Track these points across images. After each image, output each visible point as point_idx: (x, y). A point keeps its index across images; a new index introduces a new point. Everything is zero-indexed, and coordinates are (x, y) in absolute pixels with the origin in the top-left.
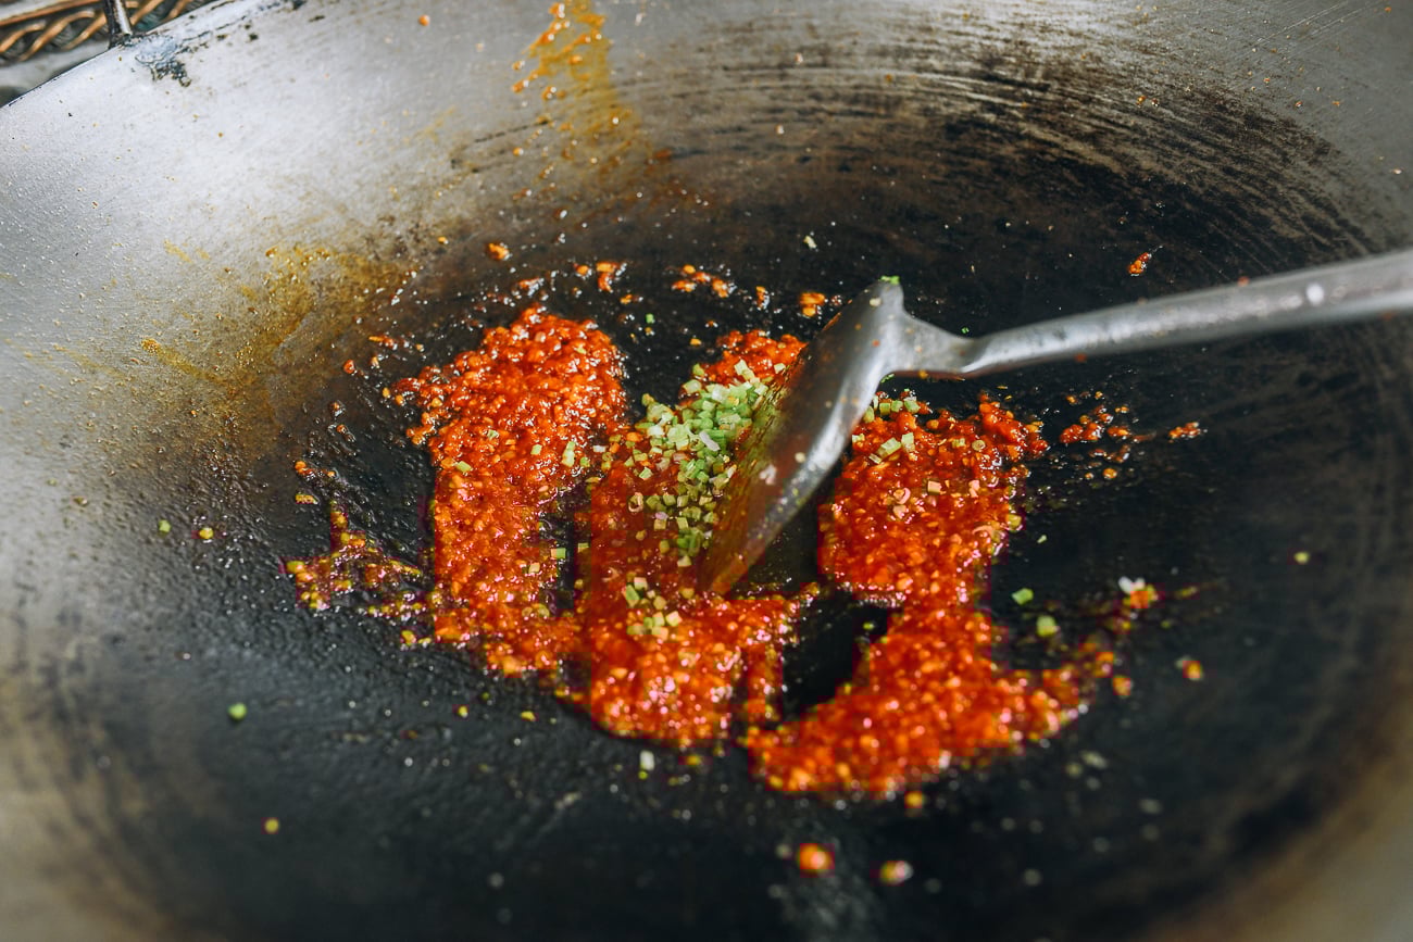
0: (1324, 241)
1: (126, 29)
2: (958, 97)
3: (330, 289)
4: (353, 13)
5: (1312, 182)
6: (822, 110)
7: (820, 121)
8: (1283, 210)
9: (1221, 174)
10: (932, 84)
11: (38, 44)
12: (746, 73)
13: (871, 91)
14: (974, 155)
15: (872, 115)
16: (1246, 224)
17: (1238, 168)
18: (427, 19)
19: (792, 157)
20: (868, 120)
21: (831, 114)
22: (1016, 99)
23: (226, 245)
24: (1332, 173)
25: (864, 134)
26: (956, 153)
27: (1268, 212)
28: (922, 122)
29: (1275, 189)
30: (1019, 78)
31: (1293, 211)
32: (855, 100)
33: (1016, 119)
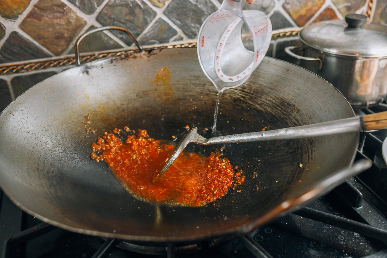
1: (79, 63)
2: (236, 94)
3: (109, 116)
4: (122, 65)
5: (296, 116)
6: (210, 94)
7: (210, 96)
8: (291, 121)
9: (281, 113)
10: (232, 91)
11: (61, 64)
12: (197, 85)
14: (238, 105)
17: (285, 113)
18: (136, 68)
19: (203, 102)
21: (212, 95)
22: (247, 96)
23: (91, 105)
24: (300, 115)
26: (235, 105)
27: (288, 121)
28: (229, 98)
29: (290, 117)
30: (249, 92)
33: (247, 99)
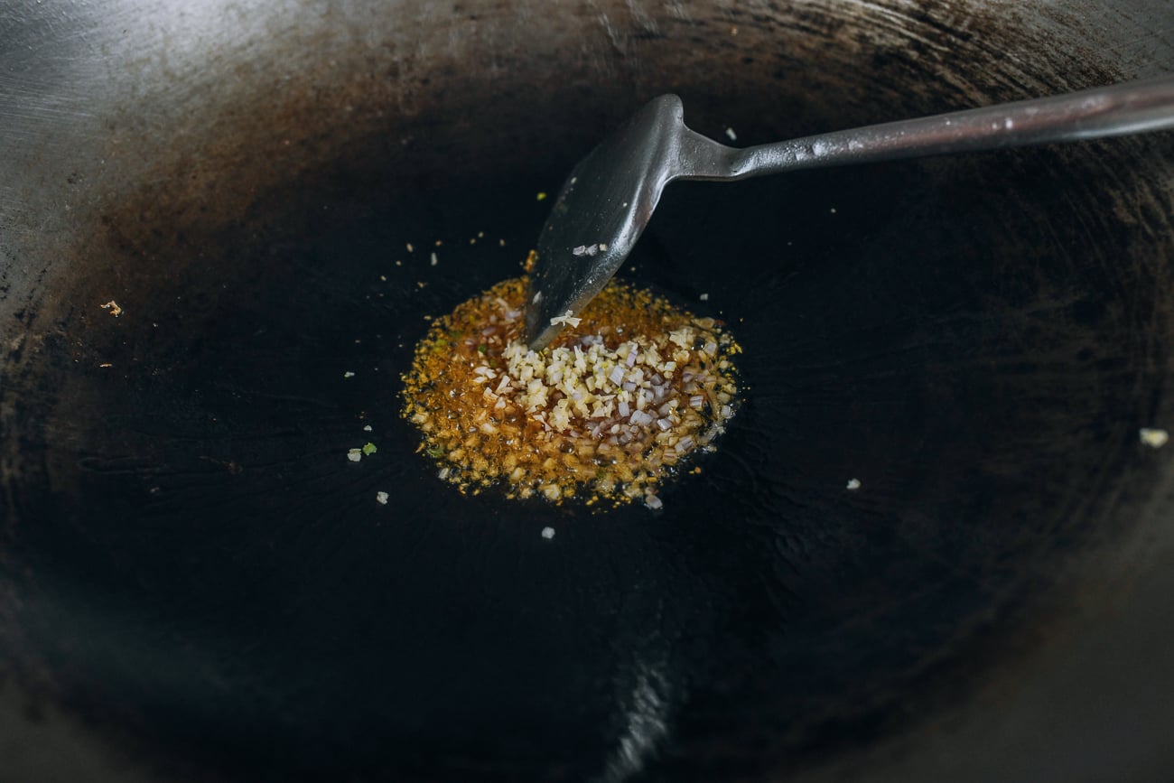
0: (1149, 231)
2: (891, 31)
3: (327, 95)
6: (774, 20)
7: (771, 30)
8: (1128, 195)
9: (1089, 150)
10: (873, 15)
13: (820, 11)
14: (892, 86)
15: (815, 32)
16: (1094, 201)
19: (739, 56)
20: (812, 37)
21: (782, 25)
22: (940, 43)
23: (251, 44)
25: (803, 47)
26: (877, 80)
27: (1114, 193)
28: (856, 46)
29: (1128, 174)
30: (948, 23)
31: (1136, 199)
32: (804, 16)
33: (935, 61)
